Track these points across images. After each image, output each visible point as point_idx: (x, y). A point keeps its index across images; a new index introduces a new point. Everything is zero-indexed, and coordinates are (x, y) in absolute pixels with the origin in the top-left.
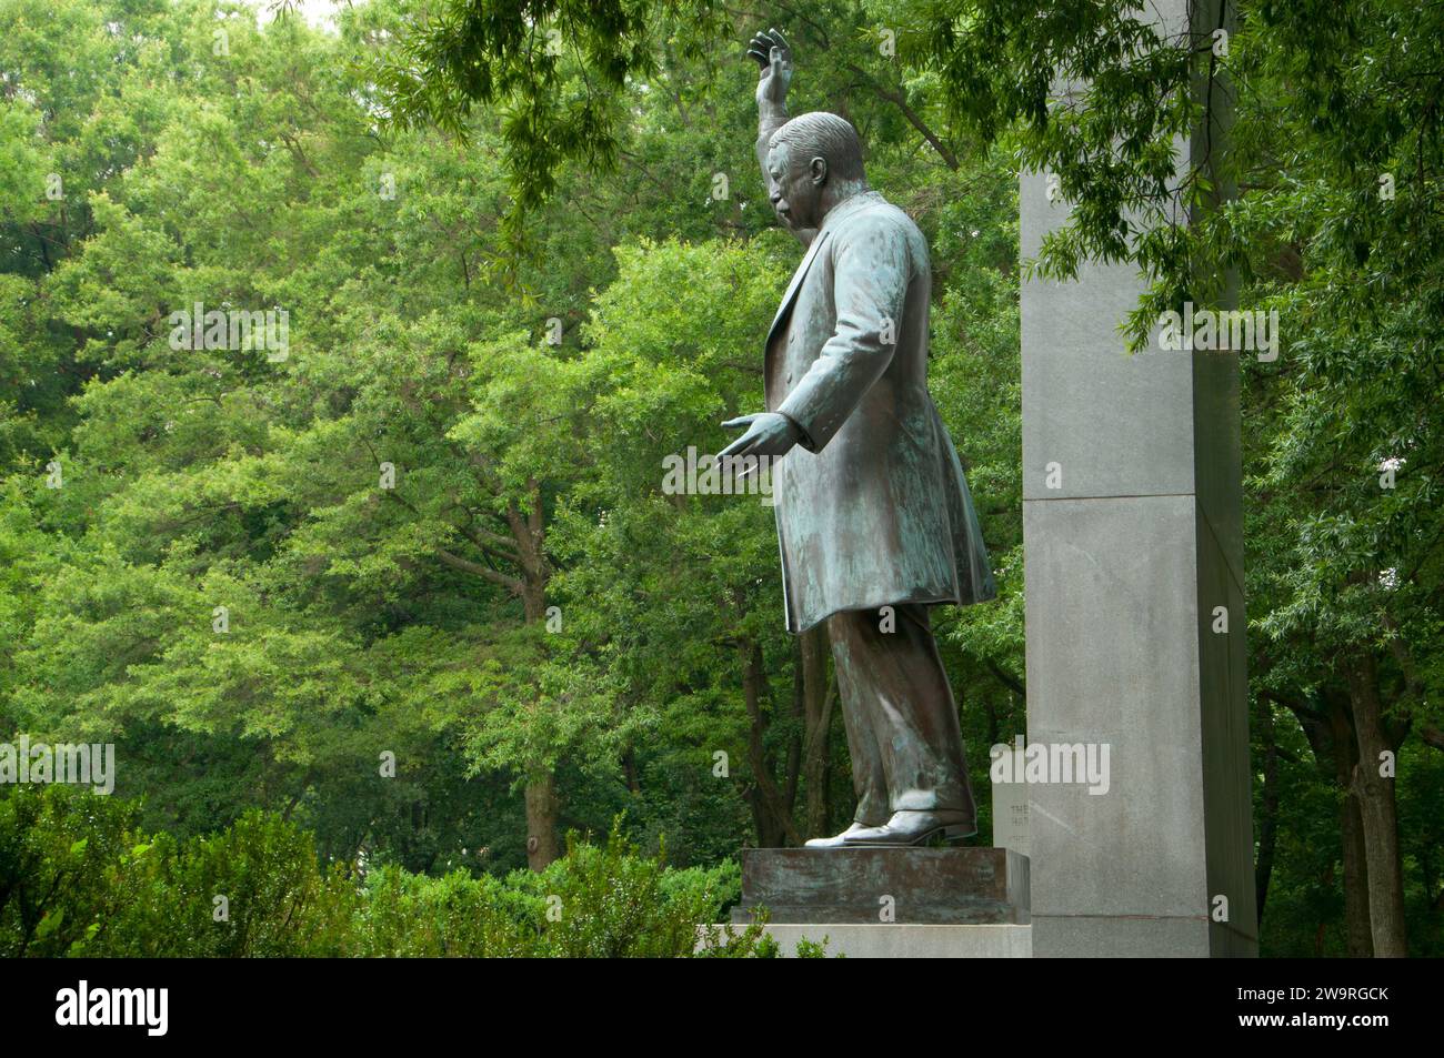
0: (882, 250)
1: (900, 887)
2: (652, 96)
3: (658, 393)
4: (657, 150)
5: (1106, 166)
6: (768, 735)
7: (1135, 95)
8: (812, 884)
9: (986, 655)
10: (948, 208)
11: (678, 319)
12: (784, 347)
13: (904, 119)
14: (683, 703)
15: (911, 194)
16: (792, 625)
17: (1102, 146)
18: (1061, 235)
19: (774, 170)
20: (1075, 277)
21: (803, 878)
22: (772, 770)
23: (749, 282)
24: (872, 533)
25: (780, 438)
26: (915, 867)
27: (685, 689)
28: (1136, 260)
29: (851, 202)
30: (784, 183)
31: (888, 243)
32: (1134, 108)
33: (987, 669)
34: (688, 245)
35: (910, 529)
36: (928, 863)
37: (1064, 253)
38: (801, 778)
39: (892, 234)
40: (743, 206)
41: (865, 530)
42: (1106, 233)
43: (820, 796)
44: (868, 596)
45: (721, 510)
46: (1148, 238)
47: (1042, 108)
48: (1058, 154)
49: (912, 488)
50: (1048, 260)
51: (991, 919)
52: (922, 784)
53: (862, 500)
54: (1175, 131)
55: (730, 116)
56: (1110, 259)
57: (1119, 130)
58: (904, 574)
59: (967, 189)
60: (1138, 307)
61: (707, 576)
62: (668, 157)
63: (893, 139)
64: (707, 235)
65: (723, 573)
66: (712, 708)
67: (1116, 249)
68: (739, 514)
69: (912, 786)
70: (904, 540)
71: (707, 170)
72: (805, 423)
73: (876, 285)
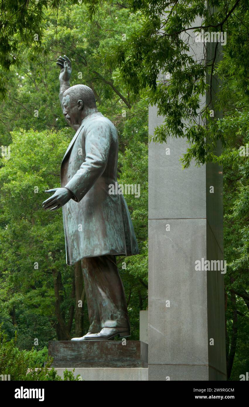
0: (102, 132)
1: (103, 355)
2: (26, 80)
3: (25, 183)
4: (26, 99)
5: (176, 104)
6: (62, 305)
7: (186, 80)
8: (73, 354)
9: (138, 276)
10: (127, 121)
11: (33, 157)
12: (68, 165)
13: (113, 91)
14: (33, 292)
15: (115, 116)
16: (68, 262)
17: (175, 97)
18: (161, 127)
19: (65, 104)
20: (165, 141)
21: (70, 351)
22: (64, 317)
23: (58, 145)
24: (97, 230)
25: (66, 197)
26: (109, 347)
27: (33, 288)
28: (186, 136)
29: (92, 116)
30: (68, 109)
31: (104, 130)
32: (186, 85)
33: (139, 282)
34: (37, 132)
35: (110, 229)
36: (113, 346)
37: (162, 134)
38: (74, 320)
39: (106, 127)
40: (57, 119)
41: (94, 229)
42: (176, 127)
43: (80, 326)
44: (95, 252)
45: (47, 224)
46: (190, 130)
47: (155, 83)
48: (160, 100)
49: (111, 215)
50: (156, 136)
51: (135, 366)
52: (112, 318)
53: (94, 219)
54: (199, 93)
55: (52, 88)
56: (178, 136)
57: (181, 92)
58: (107, 245)
59: (134, 115)
60: (187, 153)
61: (42, 248)
62: (30, 101)
63: (109, 97)
64: (44, 128)
65: (47, 246)
66: (43, 295)
67: (179, 133)
68: (54, 226)
69: (109, 319)
70: (108, 233)
71: (44, 106)
72: (74, 192)
73: (100, 144)
